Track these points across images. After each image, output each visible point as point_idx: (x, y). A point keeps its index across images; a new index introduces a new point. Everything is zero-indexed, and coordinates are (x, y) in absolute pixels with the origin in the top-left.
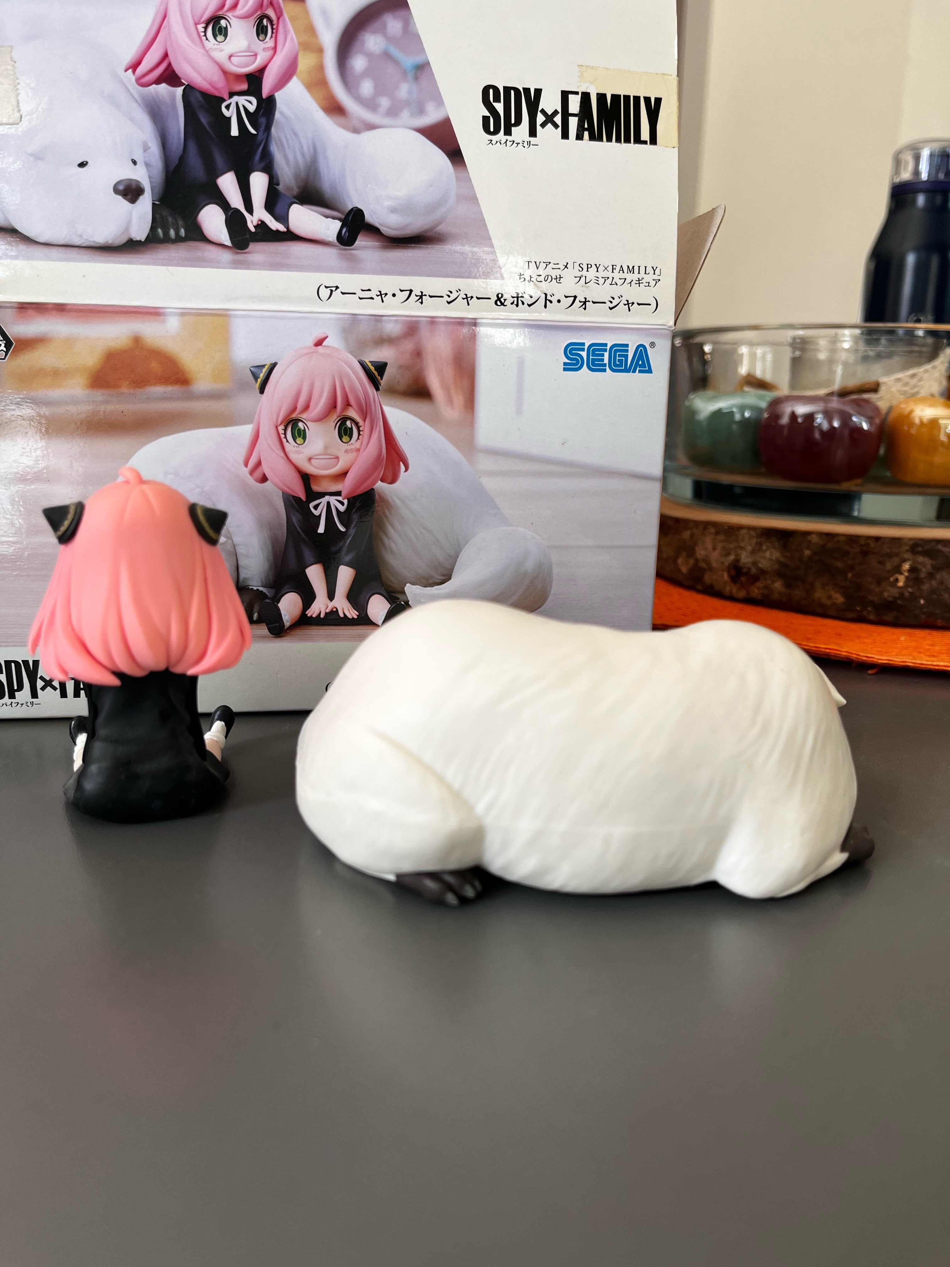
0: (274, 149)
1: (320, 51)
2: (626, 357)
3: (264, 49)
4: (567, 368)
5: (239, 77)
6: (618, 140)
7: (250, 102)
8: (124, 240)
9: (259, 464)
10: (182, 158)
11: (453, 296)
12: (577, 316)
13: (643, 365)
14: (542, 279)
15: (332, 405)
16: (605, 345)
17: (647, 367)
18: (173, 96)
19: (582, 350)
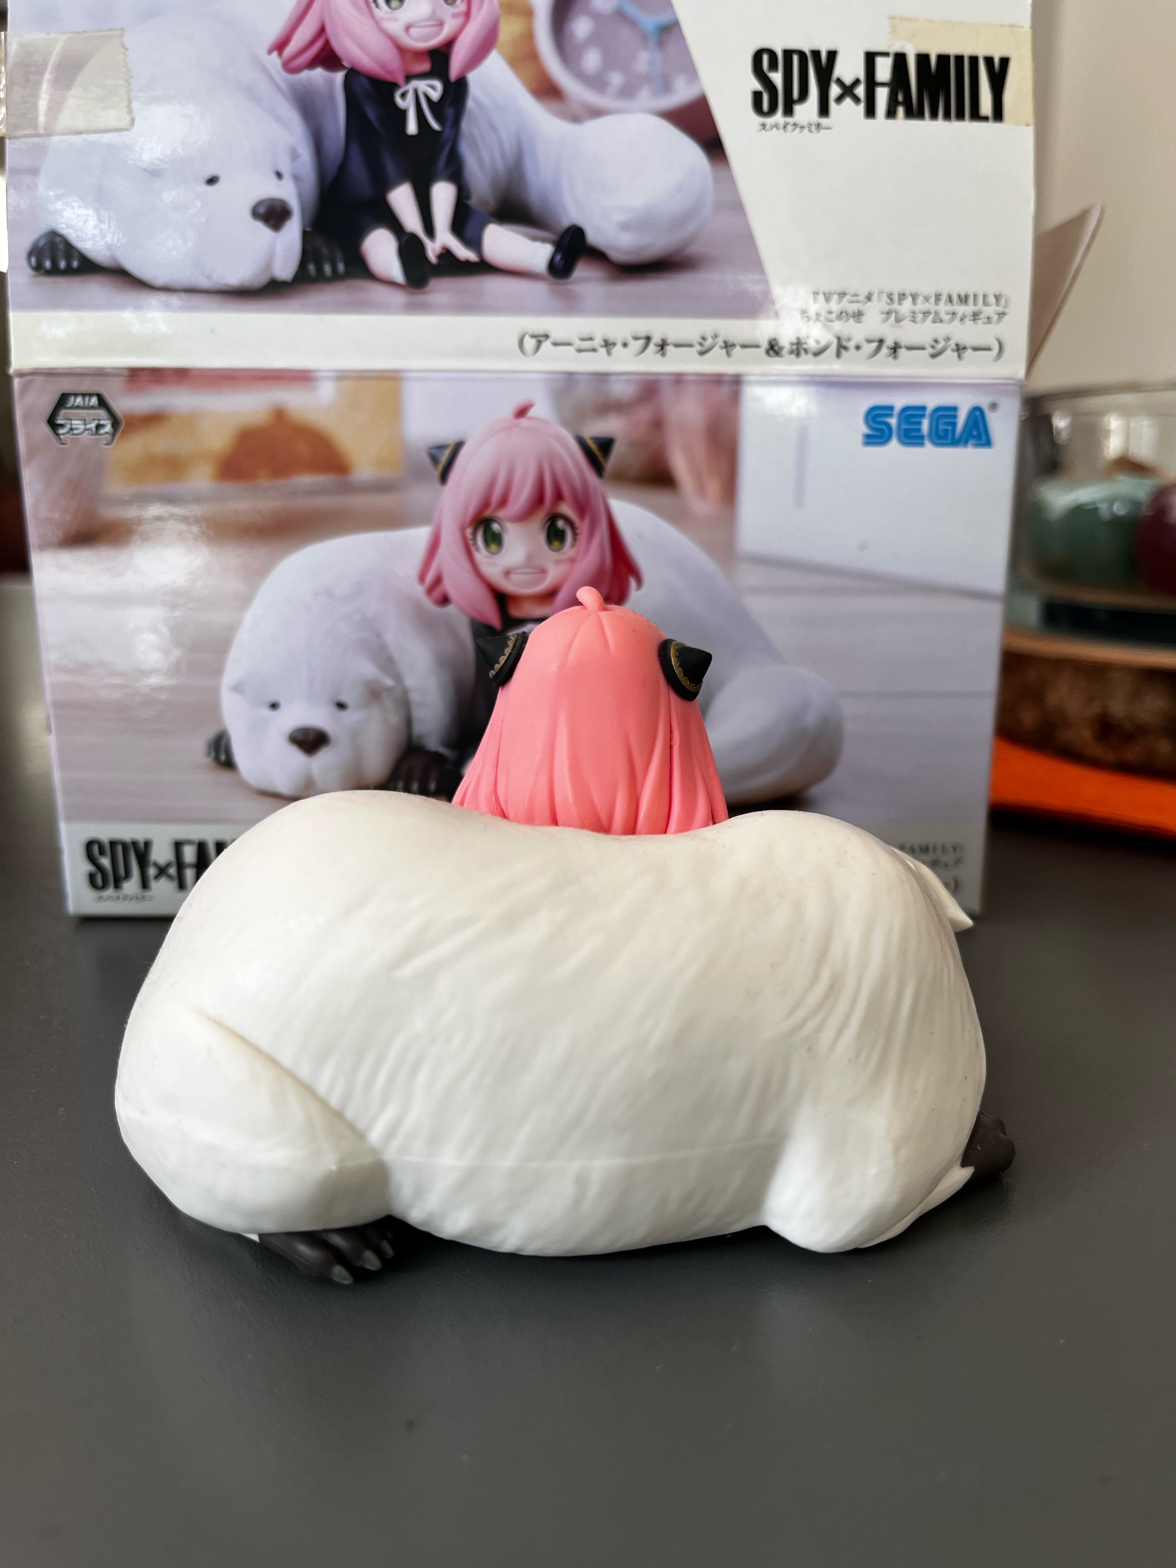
0: (465, 149)
1: (529, 13)
2: (954, 425)
3: (454, 16)
4: (869, 441)
5: (418, 55)
6: (947, 116)
7: (433, 88)
8: (263, 280)
9: (438, 580)
10: (343, 167)
11: (707, 344)
12: (883, 368)
13: (979, 437)
14: (833, 316)
15: (538, 499)
16: (923, 408)
17: (984, 437)
18: (331, 84)
19: (891, 415)
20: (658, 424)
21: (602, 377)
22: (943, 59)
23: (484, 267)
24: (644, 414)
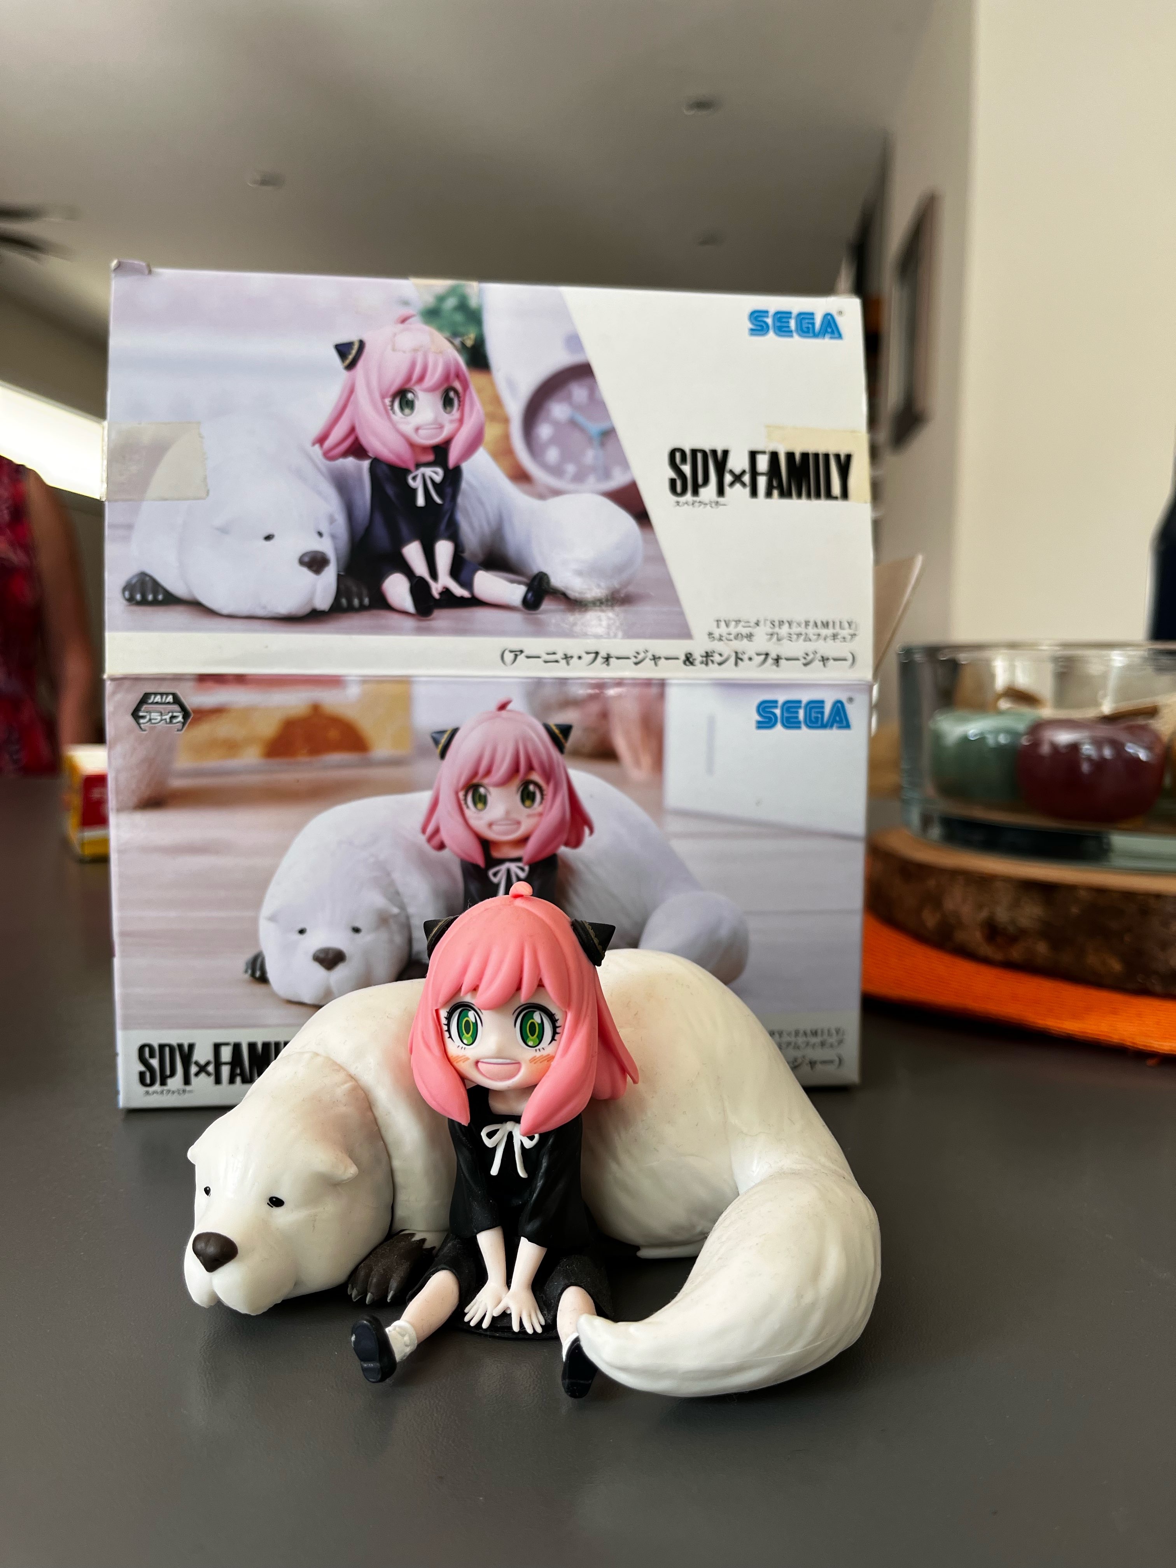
0: (460, 517)
1: (506, 421)
2: (822, 713)
3: (451, 421)
4: (760, 725)
5: (425, 449)
6: (809, 496)
7: (436, 473)
8: (306, 610)
9: (437, 831)
10: (369, 529)
11: (640, 657)
12: (769, 673)
13: (841, 721)
14: (732, 637)
15: (515, 769)
16: (800, 702)
17: (845, 722)
18: (360, 469)
19: (776, 707)
20: (604, 715)
21: (563, 682)
22: (805, 456)
23: (474, 602)
24: (594, 708)
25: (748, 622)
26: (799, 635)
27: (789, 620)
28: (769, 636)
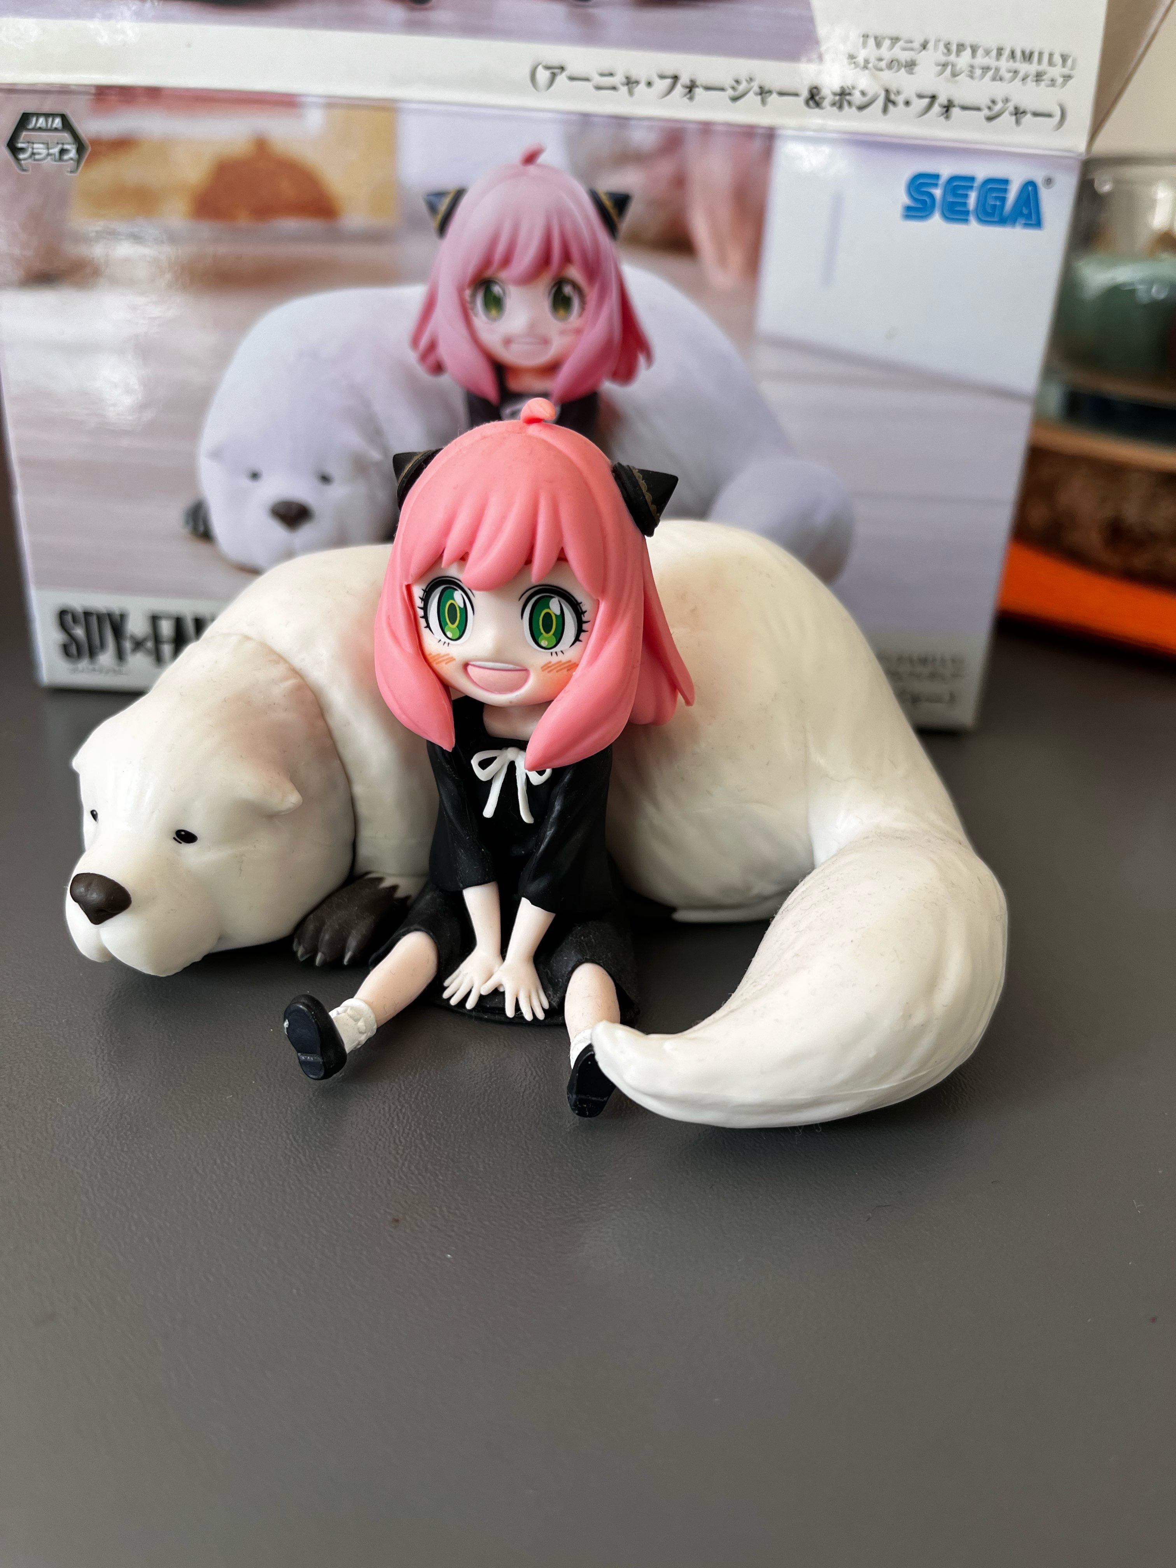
2: (1003, 200)
4: (910, 213)
9: (432, 346)
11: (741, 88)
12: (933, 129)
13: (1029, 216)
14: (883, 64)
15: (544, 260)
16: (972, 179)
17: (1034, 216)
19: (936, 185)
20: (680, 181)
21: (621, 122)
24: (665, 168)
25: (911, 42)
26: (986, 69)
27: (974, 43)
28: (940, 68)
